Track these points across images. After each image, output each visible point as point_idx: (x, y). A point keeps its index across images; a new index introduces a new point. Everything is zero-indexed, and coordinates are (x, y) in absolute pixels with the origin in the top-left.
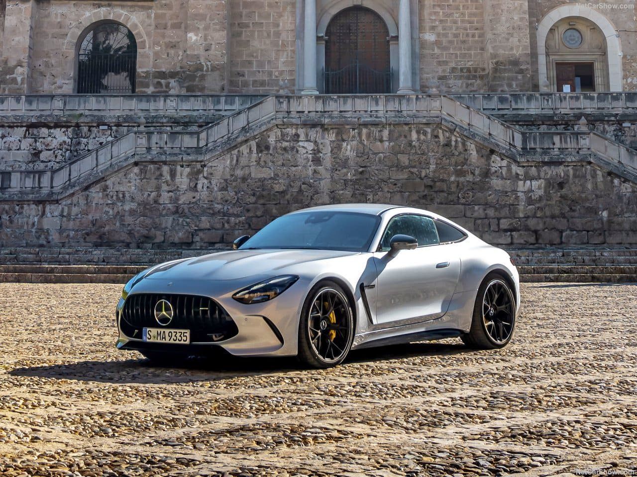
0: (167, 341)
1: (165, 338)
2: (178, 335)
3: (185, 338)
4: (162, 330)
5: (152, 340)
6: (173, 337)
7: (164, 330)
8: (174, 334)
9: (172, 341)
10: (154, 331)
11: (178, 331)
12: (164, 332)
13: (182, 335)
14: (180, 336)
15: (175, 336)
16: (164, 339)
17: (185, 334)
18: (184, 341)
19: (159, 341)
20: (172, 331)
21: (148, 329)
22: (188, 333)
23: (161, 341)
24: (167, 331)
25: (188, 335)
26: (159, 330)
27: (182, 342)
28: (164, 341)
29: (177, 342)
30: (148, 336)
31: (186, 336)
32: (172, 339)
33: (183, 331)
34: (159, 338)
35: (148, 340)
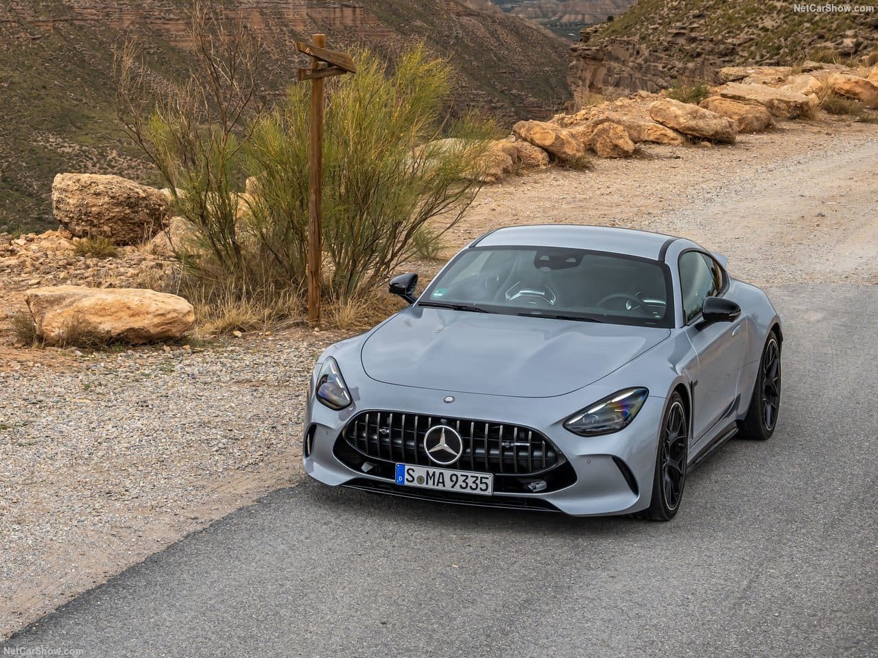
0: (448, 486)
1: (443, 483)
2: (470, 481)
3: (484, 487)
4: (438, 471)
5: (415, 484)
6: (460, 482)
7: (442, 471)
8: (461, 479)
9: (457, 489)
10: (420, 471)
11: (469, 474)
12: (441, 473)
13: (478, 482)
14: (474, 482)
15: (464, 481)
16: (441, 485)
17: (484, 480)
18: (481, 489)
19: (430, 486)
20: (459, 473)
21: (407, 467)
22: (489, 478)
23: (435, 487)
24: (448, 473)
25: (490, 482)
26: (431, 470)
27: (478, 492)
28: (440, 487)
29: (468, 491)
30: (407, 476)
31: (486, 484)
32: (458, 485)
33: (480, 475)
34: (431, 482)
35: (406, 483)
